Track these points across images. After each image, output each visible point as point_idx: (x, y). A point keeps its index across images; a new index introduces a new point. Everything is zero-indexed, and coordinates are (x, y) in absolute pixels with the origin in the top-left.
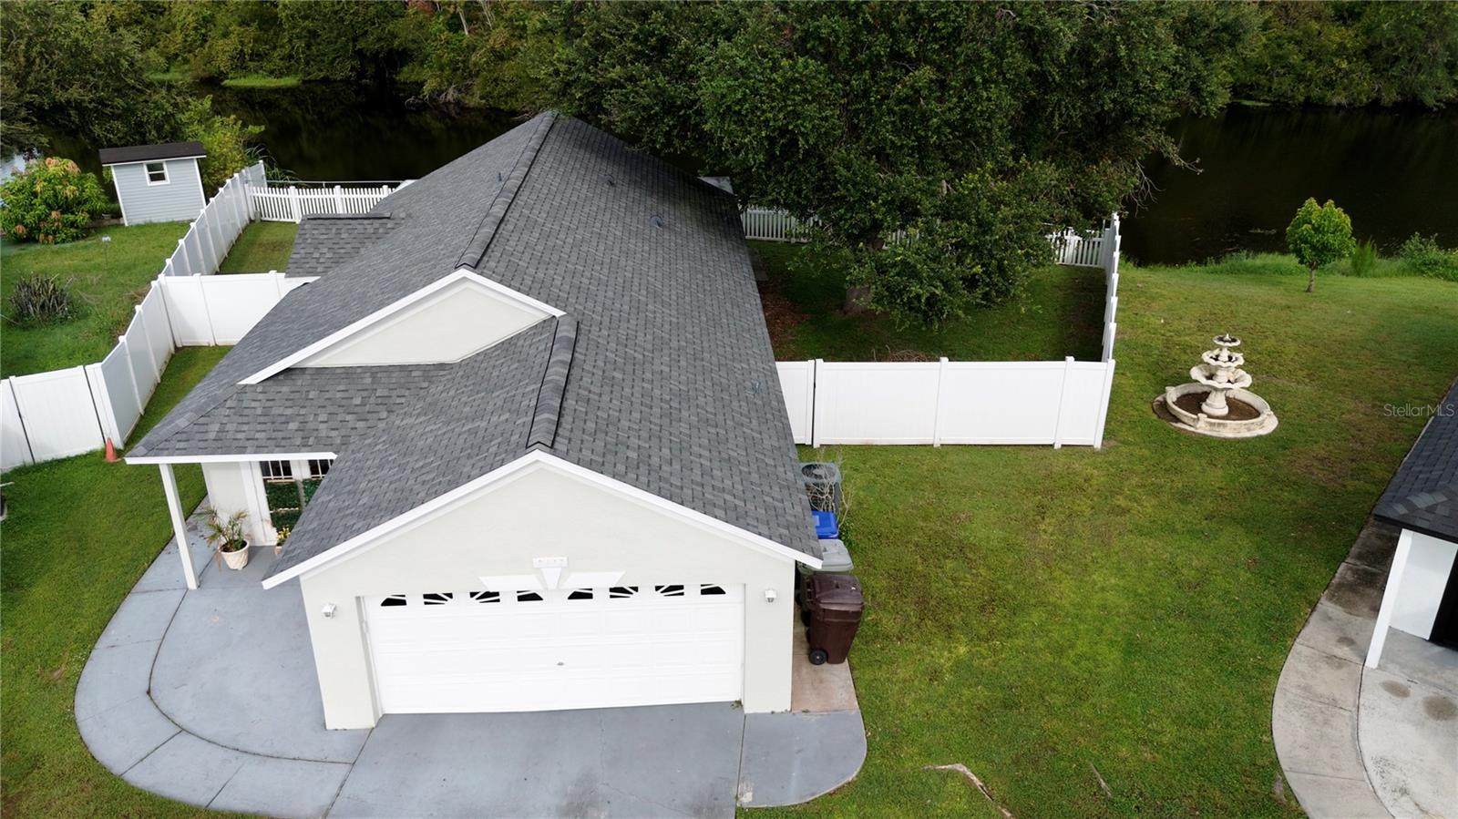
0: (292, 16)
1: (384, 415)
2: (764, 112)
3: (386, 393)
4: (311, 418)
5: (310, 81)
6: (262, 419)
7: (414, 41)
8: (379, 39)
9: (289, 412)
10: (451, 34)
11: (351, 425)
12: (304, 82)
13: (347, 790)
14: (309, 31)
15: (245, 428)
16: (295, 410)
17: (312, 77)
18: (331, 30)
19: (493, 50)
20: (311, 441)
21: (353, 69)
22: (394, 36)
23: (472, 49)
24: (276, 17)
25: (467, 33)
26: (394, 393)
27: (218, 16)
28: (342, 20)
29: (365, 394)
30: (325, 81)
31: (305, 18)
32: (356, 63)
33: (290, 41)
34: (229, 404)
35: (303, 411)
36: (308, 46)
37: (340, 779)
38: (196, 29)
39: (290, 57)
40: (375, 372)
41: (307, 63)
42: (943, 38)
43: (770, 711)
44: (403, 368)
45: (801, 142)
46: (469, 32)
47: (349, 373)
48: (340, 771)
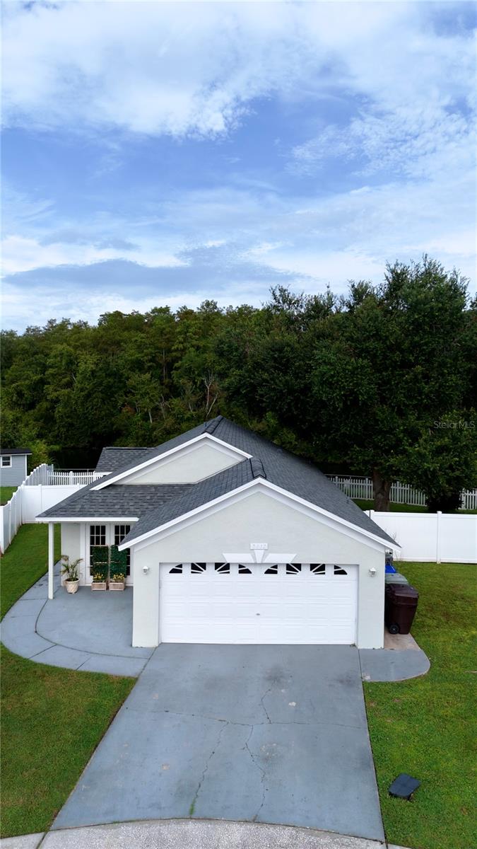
0: (62, 416)
1: (162, 503)
2: (343, 383)
3: (162, 495)
4: (126, 504)
5: (66, 448)
6: (102, 504)
7: (125, 426)
8: (105, 427)
9: (115, 501)
10: (144, 422)
11: (145, 507)
12: (63, 448)
13: (148, 667)
14: (69, 424)
15: (93, 507)
16: (118, 501)
17: (67, 446)
18: (81, 422)
19: (165, 429)
20: (126, 513)
21: (89, 442)
22: (113, 424)
23: (154, 429)
24: (53, 417)
25: (151, 421)
26: (166, 495)
27: (23, 418)
28: (87, 418)
29: (152, 495)
30: (73, 448)
31: (68, 417)
32: (91, 439)
33: (58, 428)
34: (85, 497)
35: (122, 501)
36: (68, 431)
37: (144, 664)
38: (12, 423)
39: (57, 436)
40: (157, 487)
41: (65, 439)
42: (425, 354)
43: (372, 648)
44: (169, 486)
45: (360, 398)
46: (153, 421)
47: (143, 487)
48: (143, 662)
